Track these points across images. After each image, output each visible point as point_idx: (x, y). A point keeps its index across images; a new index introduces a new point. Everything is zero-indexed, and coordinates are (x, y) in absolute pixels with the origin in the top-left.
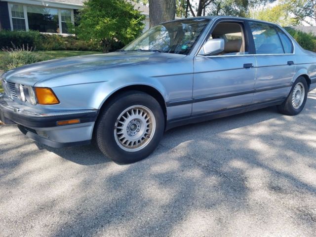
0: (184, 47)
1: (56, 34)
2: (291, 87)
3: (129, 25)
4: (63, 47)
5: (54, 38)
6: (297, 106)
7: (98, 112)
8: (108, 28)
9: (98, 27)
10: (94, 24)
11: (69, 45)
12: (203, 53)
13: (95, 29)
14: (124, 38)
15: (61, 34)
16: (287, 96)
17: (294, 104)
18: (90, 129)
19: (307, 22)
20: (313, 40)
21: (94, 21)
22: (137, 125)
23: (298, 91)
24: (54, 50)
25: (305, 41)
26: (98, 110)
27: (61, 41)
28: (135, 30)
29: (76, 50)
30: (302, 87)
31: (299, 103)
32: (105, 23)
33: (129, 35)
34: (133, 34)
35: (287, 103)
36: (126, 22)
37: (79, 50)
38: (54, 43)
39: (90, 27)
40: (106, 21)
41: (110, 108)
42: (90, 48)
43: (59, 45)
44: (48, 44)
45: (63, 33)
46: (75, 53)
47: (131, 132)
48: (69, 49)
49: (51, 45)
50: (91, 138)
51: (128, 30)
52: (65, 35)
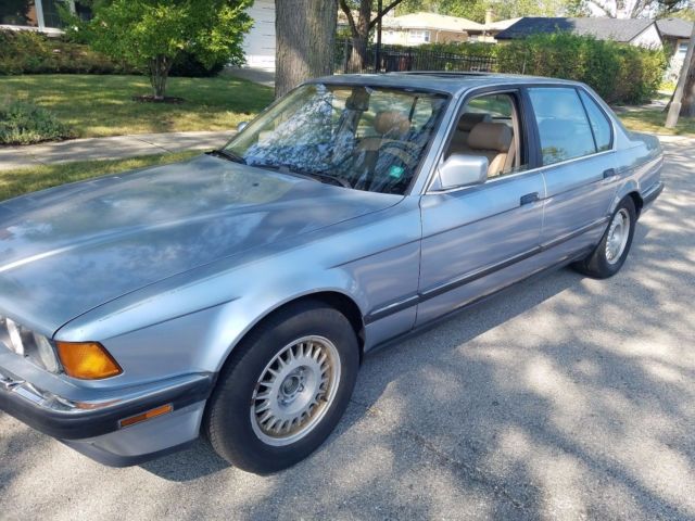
0: (397, 172)
1: (30, 29)
2: (607, 224)
3: (217, 22)
4: (50, 66)
5: (26, 40)
6: (614, 257)
7: (214, 378)
8: (164, 30)
9: (141, 28)
10: (130, 20)
11: (65, 61)
12: (440, 187)
13: (134, 33)
14: (205, 51)
15: (42, 29)
16: (597, 242)
17: (608, 255)
18: (196, 415)
19: (599, 5)
20: (616, 56)
21: (130, 10)
22: (299, 377)
23: (618, 226)
24: (28, 72)
25: (601, 59)
26: (215, 373)
27: (44, 49)
28: (230, 34)
29: (82, 71)
30: (624, 217)
31: (617, 251)
32: (158, 18)
33: (216, 44)
34: (227, 44)
35: (596, 255)
36: (209, 14)
37: (92, 72)
38: (27, 55)
39: (121, 25)
40: (160, 14)
41: (241, 363)
42: (117, 67)
43: (41, 60)
44: (12, 58)
45: (47, 24)
46: (84, 81)
47: (286, 397)
48: (65, 70)
49: (18, 60)
50: (196, 436)
51: (213, 34)
52: (52, 31)
